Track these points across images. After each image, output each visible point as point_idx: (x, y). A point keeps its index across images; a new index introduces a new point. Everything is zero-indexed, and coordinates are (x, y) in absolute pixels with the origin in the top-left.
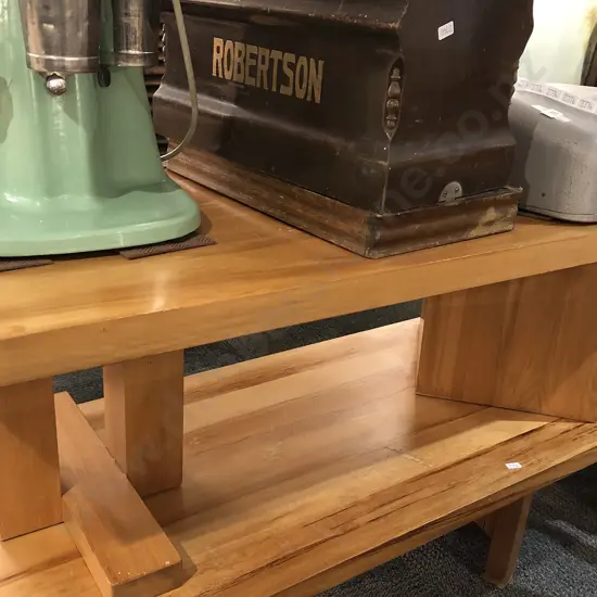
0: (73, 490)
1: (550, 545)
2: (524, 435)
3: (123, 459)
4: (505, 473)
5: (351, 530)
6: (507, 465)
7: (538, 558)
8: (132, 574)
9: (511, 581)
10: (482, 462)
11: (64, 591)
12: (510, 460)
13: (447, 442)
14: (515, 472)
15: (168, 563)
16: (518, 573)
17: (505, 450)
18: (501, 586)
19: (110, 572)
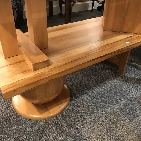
0: (21, 47)
1: (132, 68)
2: (129, 37)
3: (33, 41)
4: (126, 44)
5: (90, 55)
6: (126, 42)
7: (130, 70)
8: (37, 62)
9: (124, 75)
10: (120, 42)
11: (21, 67)
12: (127, 41)
13: (111, 38)
14: (128, 44)
15: (46, 60)
16: (125, 73)
17: (126, 40)
18: (122, 76)
19: (32, 61)
